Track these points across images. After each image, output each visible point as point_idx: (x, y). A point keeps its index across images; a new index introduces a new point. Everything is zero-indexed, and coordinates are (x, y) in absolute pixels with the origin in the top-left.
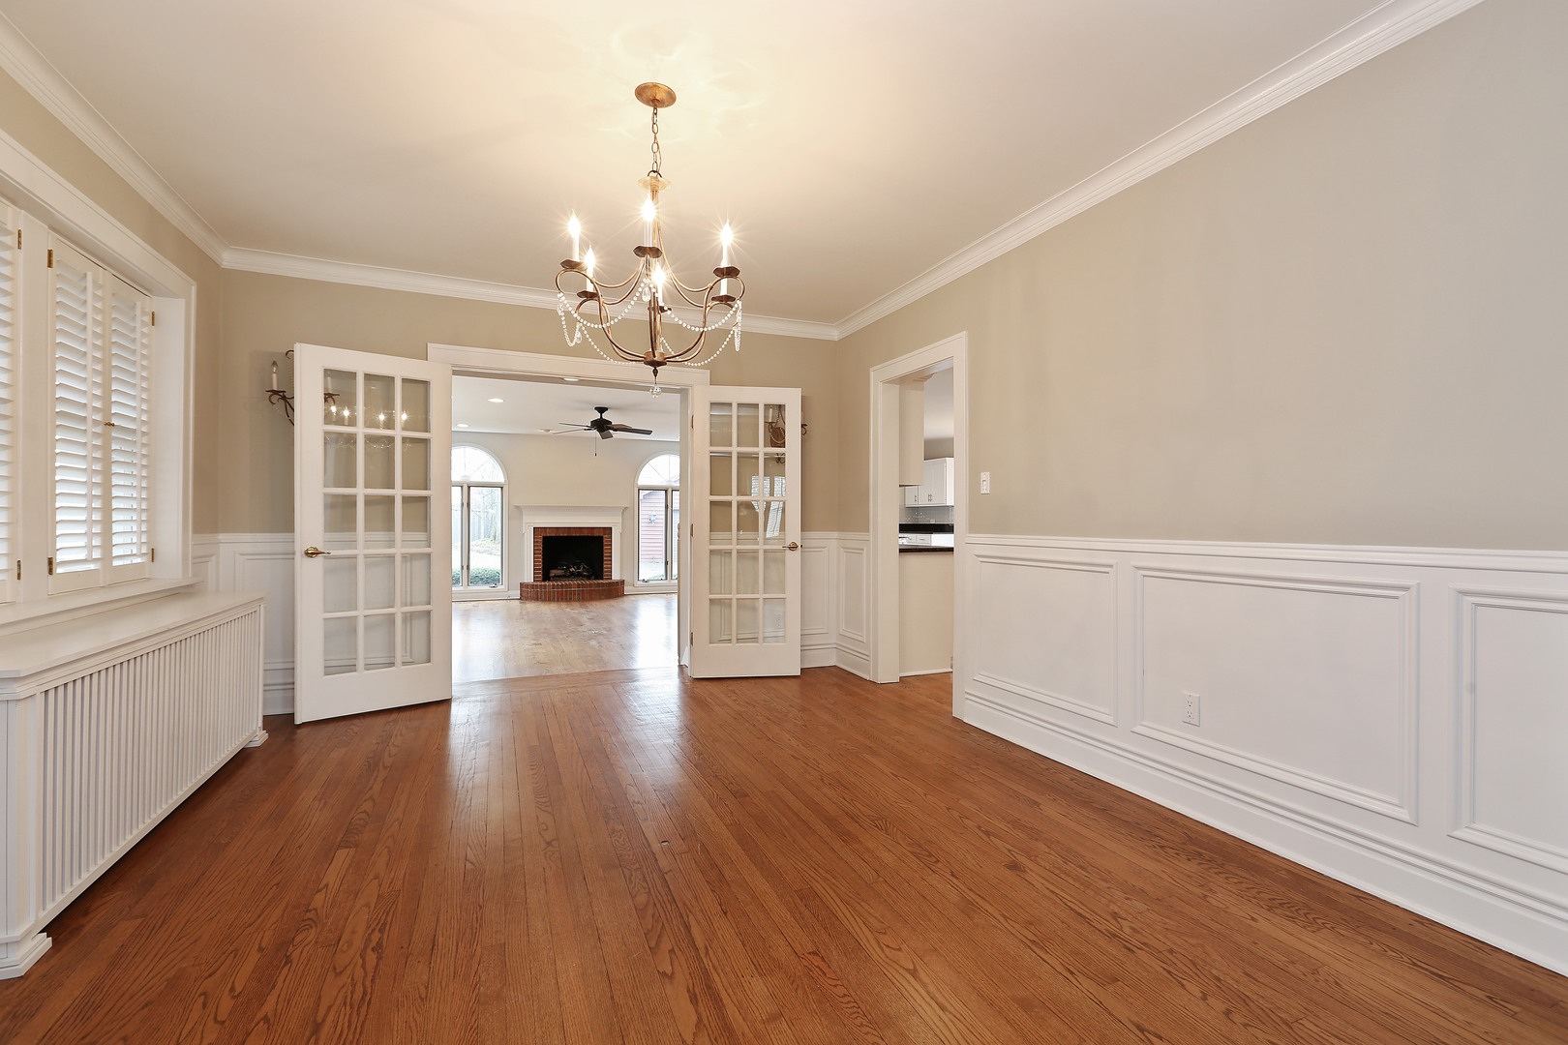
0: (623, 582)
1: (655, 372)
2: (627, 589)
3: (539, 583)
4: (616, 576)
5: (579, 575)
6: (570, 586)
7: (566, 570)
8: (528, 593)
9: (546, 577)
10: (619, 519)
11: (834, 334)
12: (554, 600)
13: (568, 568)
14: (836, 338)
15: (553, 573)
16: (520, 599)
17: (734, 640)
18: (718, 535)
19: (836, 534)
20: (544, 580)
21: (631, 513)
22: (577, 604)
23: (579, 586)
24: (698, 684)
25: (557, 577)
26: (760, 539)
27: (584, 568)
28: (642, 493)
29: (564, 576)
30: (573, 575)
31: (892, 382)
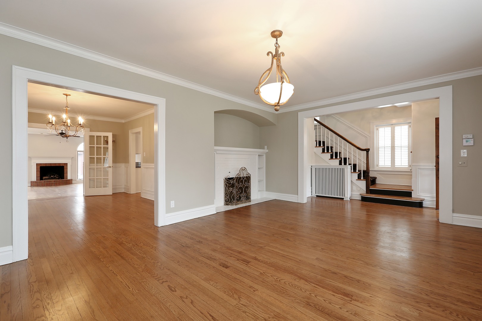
0: (72, 180)
1: (67, 138)
2: (73, 182)
3: (38, 181)
4: (69, 177)
5: (55, 178)
6: (51, 181)
7: (49, 177)
8: (33, 184)
9: (41, 179)
10: (70, 161)
11: (123, 121)
12: (45, 186)
13: (50, 176)
14: (124, 122)
15: (44, 178)
16: (31, 186)
17: (95, 187)
18: (91, 164)
19: (124, 164)
20: (41, 180)
21: (75, 159)
22: (54, 187)
23: (54, 181)
24: (87, 197)
25: (45, 179)
26: (102, 165)
27: (57, 176)
28: (79, 153)
29: (49, 179)
30: (52, 178)
31: (134, 133)
